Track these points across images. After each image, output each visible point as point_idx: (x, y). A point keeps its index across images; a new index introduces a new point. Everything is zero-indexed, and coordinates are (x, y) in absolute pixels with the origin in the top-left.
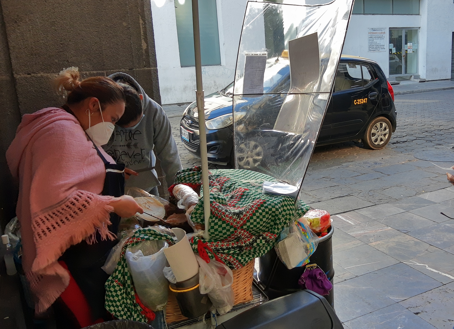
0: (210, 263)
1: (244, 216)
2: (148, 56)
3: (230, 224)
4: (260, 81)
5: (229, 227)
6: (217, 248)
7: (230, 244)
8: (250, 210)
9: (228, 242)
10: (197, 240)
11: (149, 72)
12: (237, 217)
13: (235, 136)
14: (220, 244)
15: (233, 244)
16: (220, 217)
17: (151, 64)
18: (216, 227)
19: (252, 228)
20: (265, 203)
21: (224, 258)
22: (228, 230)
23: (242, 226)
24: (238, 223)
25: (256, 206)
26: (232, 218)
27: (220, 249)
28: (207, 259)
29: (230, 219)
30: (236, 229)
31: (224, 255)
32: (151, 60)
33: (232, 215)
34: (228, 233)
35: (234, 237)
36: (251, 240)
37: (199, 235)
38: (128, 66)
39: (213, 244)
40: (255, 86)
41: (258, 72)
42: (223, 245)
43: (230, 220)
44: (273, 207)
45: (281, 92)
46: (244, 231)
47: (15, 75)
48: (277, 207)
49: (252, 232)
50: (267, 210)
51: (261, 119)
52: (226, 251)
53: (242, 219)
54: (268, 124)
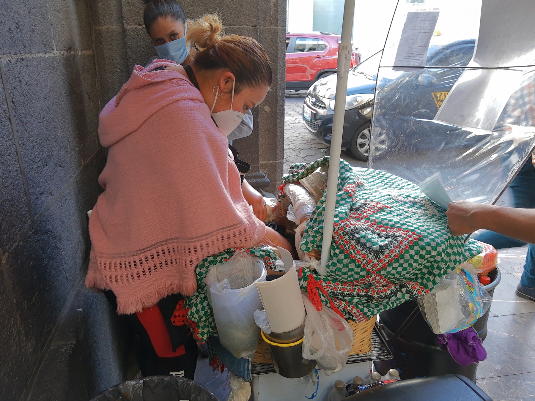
0: (322, 310)
1: (386, 256)
2: (277, 11)
3: (362, 265)
4: (422, 48)
5: (360, 269)
6: (335, 292)
7: (355, 289)
8: (397, 248)
9: (353, 286)
10: (307, 274)
11: (275, 32)
12: (374, 257)
13: (373, 123)
14: (340, 286)
15: (359, 290)
16: (347, 252)
17: (279, 21)
18: (340, 266)
19: (393, 275)
20: (422, 240)
21: (343, 307)
22: (358, 273)
23: (379, 270)
24: (375, 266)
25: (406, 242)
26: (366, 257)
27: (340, 293)
28: (317, 304)
29: (363, 258)
30: (369, 273)
31: (344, 303)
32: (279, 17)
33: (366, 252)
34: (356, 276)
35: (364, 282)
36: (389, 292)
37: (311, 266)
38: (251, 22)
39: (330, 284)
40: (415, 55)
41: (421, 34)
42: (344, 289)
43: (363, 260)
44: (434, 249)
45: (454, 65)
46: (381, 278)
47: (125, 25)
48: (440, 249)
49: (391, 280)
50: (423, 252)
51: (415, 103)
52: (347, 298)
53: (381, 261)
54: (426, 110)
